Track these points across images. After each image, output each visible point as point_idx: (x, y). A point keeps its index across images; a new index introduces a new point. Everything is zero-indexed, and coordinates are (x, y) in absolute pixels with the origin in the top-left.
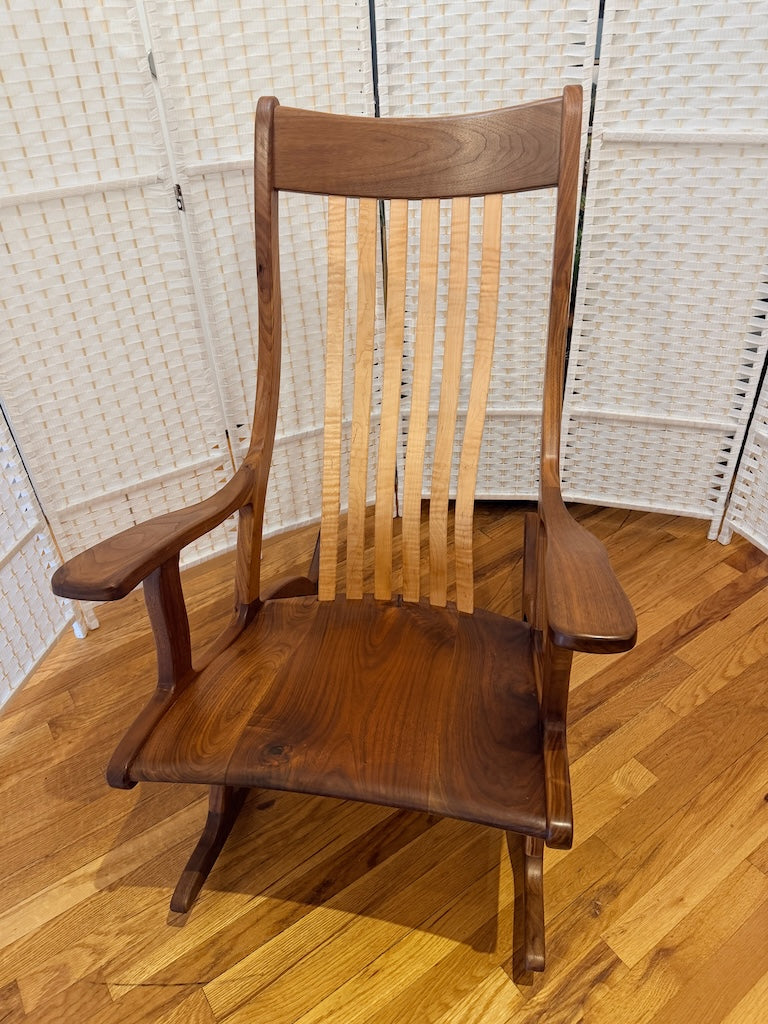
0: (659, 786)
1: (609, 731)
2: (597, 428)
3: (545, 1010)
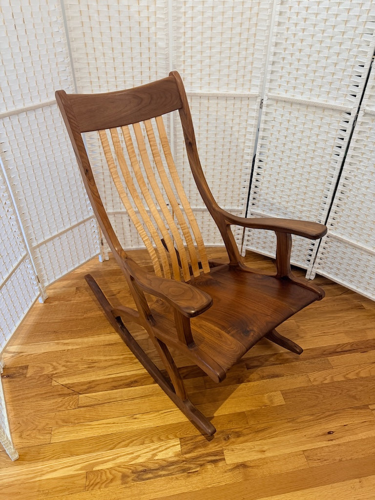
0: (284, 406)
1: (277, 376)
2: (339, 244)
3: (186, 461)
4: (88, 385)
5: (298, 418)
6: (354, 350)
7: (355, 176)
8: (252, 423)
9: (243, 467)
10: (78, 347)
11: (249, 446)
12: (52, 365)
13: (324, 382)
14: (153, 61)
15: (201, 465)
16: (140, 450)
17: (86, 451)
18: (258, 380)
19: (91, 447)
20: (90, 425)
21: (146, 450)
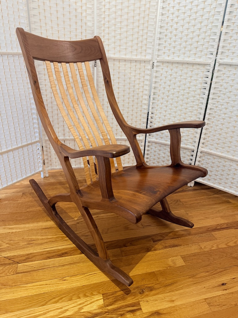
0: (184, 267)
1: (177, 246)
2: (209, 157)
3: (108, 312)
4: (26, 257)
5: (197, 274)
6: (230, 227)
7: (217, 107)
8: (161, 279)
9: (157, 314)
10: (21, 230)
11: (161, 297)
13: (213, 249)
15: (122, 315)
16: (68, 305)
17: (20, 308)
18: (162, 249)
19: (24, 304)
20: (25, 287)
21: (73, 305)
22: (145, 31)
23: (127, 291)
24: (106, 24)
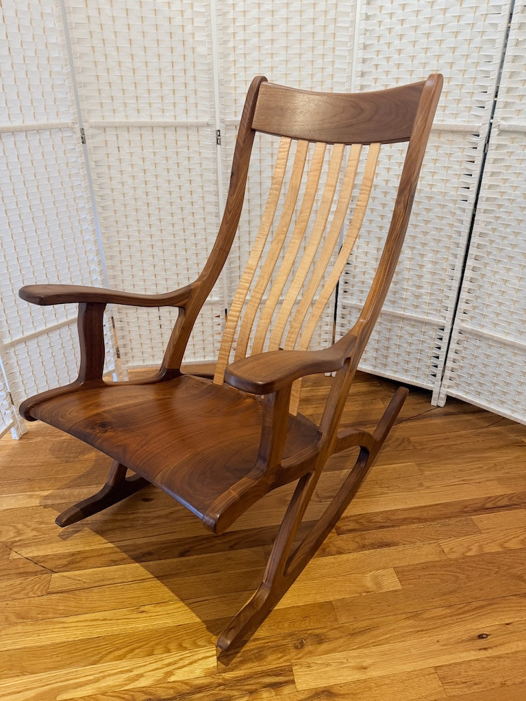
0: (399, 593)
1: (388, 545)
2: (478, 343)
3: (225, 684)
4: (69, 559)
5: (425, 611)
6: (515, 505)
7: (494, 230)
8: (343, 619)
9: (327, 695)
10: (63, 501)
11: (338, 659)
12: (14, 527)
13: (469, 554)
14: (190, 73)
15: (251, 692)
16: (145, 665)
17: (50, 666)
18: (354, 550)
19: (58, 659)
20: (63, 623)
21: (155, 666)
22: (329, 59)
23: (268, 641)
24: (240, 47)
